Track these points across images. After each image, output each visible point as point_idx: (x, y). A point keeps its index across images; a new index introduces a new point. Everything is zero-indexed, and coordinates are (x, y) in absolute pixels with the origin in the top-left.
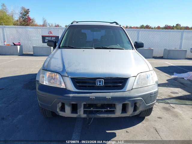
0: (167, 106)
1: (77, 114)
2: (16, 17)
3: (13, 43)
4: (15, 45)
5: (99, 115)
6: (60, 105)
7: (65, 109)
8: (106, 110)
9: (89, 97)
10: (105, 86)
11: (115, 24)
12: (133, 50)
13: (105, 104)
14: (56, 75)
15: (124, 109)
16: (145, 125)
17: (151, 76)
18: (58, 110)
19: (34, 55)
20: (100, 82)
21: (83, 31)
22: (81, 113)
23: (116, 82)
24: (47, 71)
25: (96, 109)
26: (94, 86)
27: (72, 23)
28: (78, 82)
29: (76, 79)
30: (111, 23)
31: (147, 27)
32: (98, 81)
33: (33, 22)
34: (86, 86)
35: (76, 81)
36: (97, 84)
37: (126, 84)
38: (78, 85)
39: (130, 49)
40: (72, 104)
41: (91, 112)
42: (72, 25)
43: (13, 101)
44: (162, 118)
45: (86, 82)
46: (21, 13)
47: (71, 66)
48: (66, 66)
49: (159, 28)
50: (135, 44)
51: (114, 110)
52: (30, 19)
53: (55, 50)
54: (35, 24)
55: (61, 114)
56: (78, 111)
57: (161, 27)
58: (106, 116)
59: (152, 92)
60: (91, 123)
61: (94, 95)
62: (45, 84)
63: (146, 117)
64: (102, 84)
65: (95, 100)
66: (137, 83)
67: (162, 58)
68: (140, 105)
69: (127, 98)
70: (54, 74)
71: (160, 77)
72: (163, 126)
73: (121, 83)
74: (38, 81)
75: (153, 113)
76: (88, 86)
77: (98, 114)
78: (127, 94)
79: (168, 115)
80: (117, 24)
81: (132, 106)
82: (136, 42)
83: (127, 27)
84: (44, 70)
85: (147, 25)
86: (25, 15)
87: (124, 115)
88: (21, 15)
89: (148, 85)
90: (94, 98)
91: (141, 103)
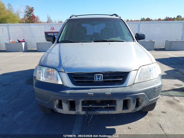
0: (171, 99)
1: (76, 111)
2: (22, 16)
3: (18, 40)
4: (20, 42)
5: (99, 112)
6: (57, 102)
7: (62, 106)
8: (106, 106)
9: (87, 94)
10: (105, 81)
11: (115, 16)
12: (134, 42)
13: (104, 101)
14: (53, 71)
15: (126, 105)
16: (148, 121)
17: (154, 69)
18: (55, 107)
19: (38, 51)
20: (98, 77)
21: (83, 25)
22: (79, 110)
23: (116, 77)
24: (44, 67)
25: (96, 105)
26: (93, 81)
27: (71, 17)
28: (76, 78)
29: (73, 75)
30: (111, 15)
31: (148, 20)
32: (96, 76)
33: (37, 19)
34: (84, 81)
35: (73, 76)
36: (96, 80)
37: (127, 79)
38: (75, 80)
39: (131, 41)
40: (70, 101)
41: (90, 109)
42: (71, 18)
43: (15, 97)
44: (166, 113)
45: (84, 77)
46: (26, 12)
47: (68, 61)
48: (63, 61)
49: (159, 20)
50: (136, 35)
51: (115, 107)
52: (35, 17)
53: (53, 45)
54: (40, 21)
55: (59, 111)
56: (76, 108)
57: (162, 19)
58: (106, 112)
59: (156, 87)
60: (90, 120)
61: (92, 91)
62: (41, 80)
63: (149, 112)
64: (101, 79)
65: (94, 96)
66: (139, 77)
67: (163, 50)
68: (142, 101)
69: (128, 94)
70: (52, 70)
71: (162, 68)
72: (168, 122)
73: (121, 77)
74: (35, 77)
75: (156, 108)
76: (86, 81)
77: (97, 111)
78: (128, 89)
79: (172, 109)
80: (117, 16)
81: (134, 102)
82: (137, 34)
83: (128, 21)
84: (41, 66)
85: (148, 18)
86: (29, 14)
87: (126, 111)
88: (26, 14)
89: (151, 79)
90: (92, 95)
91: (144, 99)
